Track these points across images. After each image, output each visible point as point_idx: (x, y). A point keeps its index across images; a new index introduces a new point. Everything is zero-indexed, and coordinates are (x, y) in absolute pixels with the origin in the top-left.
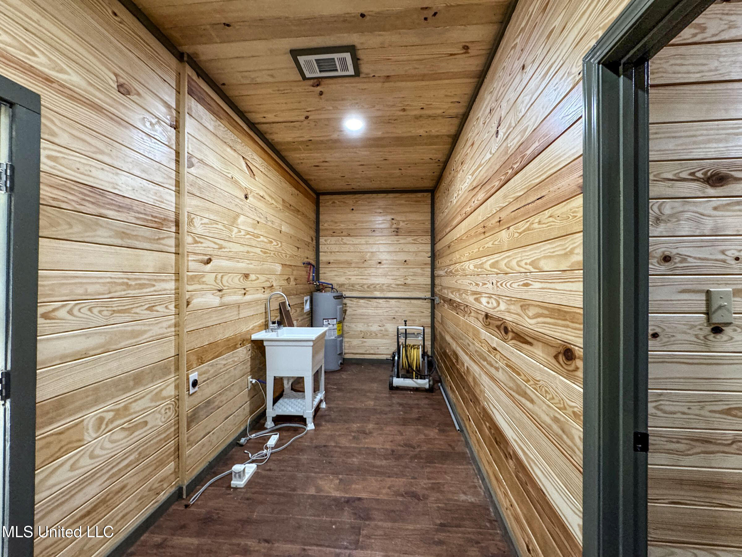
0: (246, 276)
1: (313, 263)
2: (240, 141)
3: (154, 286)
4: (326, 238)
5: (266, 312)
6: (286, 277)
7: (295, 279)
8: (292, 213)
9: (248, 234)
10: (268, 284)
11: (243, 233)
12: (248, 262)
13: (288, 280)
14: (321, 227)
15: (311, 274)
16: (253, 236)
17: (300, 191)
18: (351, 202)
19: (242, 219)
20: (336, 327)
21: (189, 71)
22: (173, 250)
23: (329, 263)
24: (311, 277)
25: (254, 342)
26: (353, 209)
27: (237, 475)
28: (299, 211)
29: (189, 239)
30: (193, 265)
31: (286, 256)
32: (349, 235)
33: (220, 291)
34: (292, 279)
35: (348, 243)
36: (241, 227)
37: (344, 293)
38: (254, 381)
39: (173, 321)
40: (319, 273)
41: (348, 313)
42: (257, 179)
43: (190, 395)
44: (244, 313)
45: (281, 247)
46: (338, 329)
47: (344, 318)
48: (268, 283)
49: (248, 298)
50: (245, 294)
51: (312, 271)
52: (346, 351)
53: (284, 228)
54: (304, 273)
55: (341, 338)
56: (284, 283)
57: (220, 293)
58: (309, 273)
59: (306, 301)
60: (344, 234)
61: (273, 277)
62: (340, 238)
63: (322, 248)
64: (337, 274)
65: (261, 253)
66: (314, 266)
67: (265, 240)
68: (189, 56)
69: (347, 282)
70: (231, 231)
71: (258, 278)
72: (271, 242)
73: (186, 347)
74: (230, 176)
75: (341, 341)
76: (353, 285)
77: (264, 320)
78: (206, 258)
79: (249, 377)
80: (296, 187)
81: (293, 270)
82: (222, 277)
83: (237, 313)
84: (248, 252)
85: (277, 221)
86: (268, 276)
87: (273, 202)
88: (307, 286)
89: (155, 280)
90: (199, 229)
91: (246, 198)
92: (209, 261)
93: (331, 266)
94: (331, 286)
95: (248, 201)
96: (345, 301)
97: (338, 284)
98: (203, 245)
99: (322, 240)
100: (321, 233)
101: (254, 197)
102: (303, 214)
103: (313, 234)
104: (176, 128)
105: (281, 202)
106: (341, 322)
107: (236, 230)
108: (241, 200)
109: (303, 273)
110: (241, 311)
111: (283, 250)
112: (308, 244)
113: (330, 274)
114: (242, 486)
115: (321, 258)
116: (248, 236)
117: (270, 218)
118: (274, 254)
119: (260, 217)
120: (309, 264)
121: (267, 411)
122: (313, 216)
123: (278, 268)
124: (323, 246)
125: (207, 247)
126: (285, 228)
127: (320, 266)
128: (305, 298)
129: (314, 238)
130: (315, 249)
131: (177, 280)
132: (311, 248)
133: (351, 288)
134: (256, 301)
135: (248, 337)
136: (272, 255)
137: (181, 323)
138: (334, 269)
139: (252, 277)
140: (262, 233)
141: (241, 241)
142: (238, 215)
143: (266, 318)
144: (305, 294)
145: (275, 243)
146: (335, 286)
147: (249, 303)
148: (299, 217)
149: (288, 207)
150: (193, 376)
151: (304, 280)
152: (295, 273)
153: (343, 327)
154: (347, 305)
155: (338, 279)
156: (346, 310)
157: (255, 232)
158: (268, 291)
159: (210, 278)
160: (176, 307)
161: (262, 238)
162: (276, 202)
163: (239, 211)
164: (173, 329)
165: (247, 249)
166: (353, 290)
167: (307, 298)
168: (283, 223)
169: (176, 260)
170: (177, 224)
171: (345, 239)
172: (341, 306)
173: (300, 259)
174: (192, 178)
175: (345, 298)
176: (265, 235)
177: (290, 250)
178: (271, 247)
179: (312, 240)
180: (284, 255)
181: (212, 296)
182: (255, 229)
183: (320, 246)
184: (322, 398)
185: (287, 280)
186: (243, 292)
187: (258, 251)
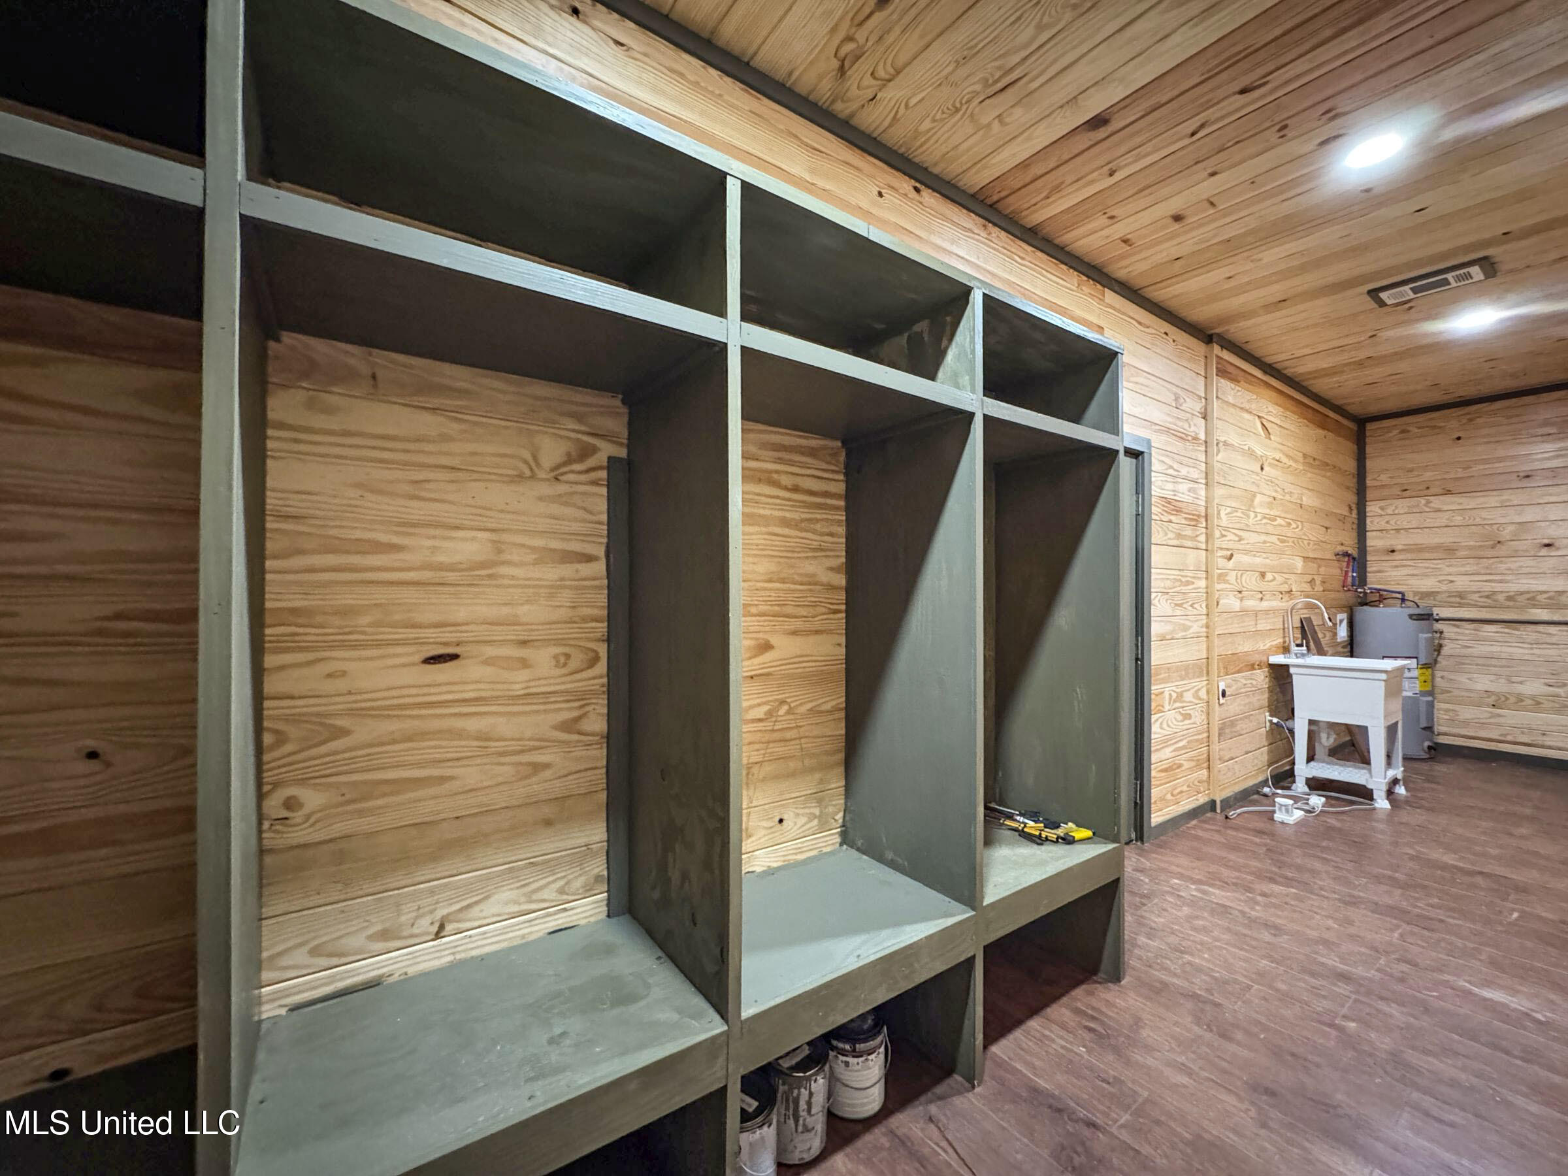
0: (1263, 575)
1: (1355, 553)
2: (1255, 397)
3: (1193, 583)
4: (1382, 503)
5: (1284, 629)
6: (1309, 578)
7: (1323, 582)
8: (1316, 471)
9: (1265, 518)
10: (1285, 588)
11: (1259, 517)
12: (1264, 555)
13: (1312, 582)
14: (1369, 482)
15: (1350, 574)
16: (1269, 519)
17: (1328, 430)
18: (1454, 424)
19: (1259, 498)
20: (1415, 673)
21: (1217, 349)
22: (1204, 546)
23: (1393, 551)
24: (1349, 580)
25: (1273, 667)
26: (1459, 438)
27: (1283, 808)
28: (1327, 464)
29: (1217, 534)
30: (1222, 562)
31: (1309, 544)
32: (1448, 492)
33: (1240, 592)
34: (1318, 582)
35: (1445, 508)
36: (1258, 510)
37: (1435, 611)
38: (1275, 720)
39: (1205, 622)
40: (1365, 572)
41: (1445, 651)
42: (1272, 437)
43: (1220, 705)
44: (1262, 626)
45: (1302, 529)
46: (1423, 678)
47: (1436, 661)
48: (1286, 586)
49: (1265, 605)
50: (1262, 599)
51: (1351, 568)
52: (1443, 729)
53: (1306, 501)
54: (1337, 571)
55: (1430, 699)
56: (1307, 587)
57: (1240, 595)
58: (1347, 572)
59: (1341, 621)
60: (1432, 491)
61: (1292, 577)
62: (1423, 501)
63: (1370, 524)
64: (1415, 572)
65: (1278, 543)
66: (1354, 559)
67: (1283, 523)
68: (1218, 335)
69: (1444, 588)
70: (1248, 516)
71: (1274, 579)
72: (1289, 524)
73: (1216, 652)
74: (1246, 448)
75: (1431, 705)
76: (1461, 595)
77: (1281, 640)
78: (1229, 553)
79: (1267, 714)
80: (1322, 423)
81: (1319, 567)
82: (1242, 575)
83: (1253, 623)
84: (1265, 542)
85: (1297, 491)
86: (1286, 576)
87: (1291, 463)
88: (1341, 595)
89: (1194, 577)
90: (1224, 521)
91: (1262, 469)
92: (1230, 557)
93: (1396, 556)
94: (1400, 596)
95: (1264, 472)
96: (1438, 626)
97: (1416, 593)
98: (1227, 538)
99: (1372, 508)
100: (1370, 495)
101: (1270, 464)
102: (1335, 467)
103: (1352, 498)
104: (1204, 418)
105: (1301, 460)
106: (1429, 665)
107: (1252, 515)
108: (1258, 474)
109: (1335, 571)
110: (1259, 622)
111: (1305, 534)
112: (1343, 519)
113: (1394, 573)
114: (1292, 823)
115: (1369, 543)
116: (1265, 521)
117: (1289, 488)
118: (1293, 542)
119: (1276, 491)
120: (1346, 554)
121: (1296, 767)
122: (1351, 465)
123: (1299, 564)
124: (1376, 520)
125: (1229, 541)
126: (1309, 500)
127: (1369, 558)
128: (1339, 617)
129: (1354, 507)
130: (1355, 526)
131: (1207, 578)
132: (1348, 526)
133: (1458, 600)
134: (1274, 611)
135: (1264, 659)
136: (1291, 544)
137: (1211, 624)
138: (1405, 563)
139: (1269, 576)
140: (1278, 513)
141: (1258, 528)
142: (1254, 496)
143: (1284, 637)
144: (1341, 608)
145: (1294, 525)
146: (1409, 596)
147: (1267, 612)
148: (1328, 474)
149: (1314, 463)
150: (1222, 686)
151: (1337, 585)
152: (1322, 570)
153: (1433, 676)
154: (1446, 635)
155: (1418, 582)
156: (1441, 646)
157: (1272, 513)
158: (1286, 598)
159: (1232, 577)
160: (1207, 606)
161: (1279, 521)
162: (1296, 461)
163: (1254, 489)
164: (1204, 630)
165: (1263, 538)
166: (1461, 605)
167: (1342, 616)
168: (1305, 491)
169: (1207, 558)
170: (1206, 517)
171: (1436, 502)
172: (1430, 635)
173: (1329, 546)
174: (1219, 464)
175: (1437, 620)
176: (1283, 515)
177: (1314, 533)
178: (1289, 532)
179: (1351, 509)
180: (1306, 542)
181: (1234, 599)
182: (1271, 509)
183: (1368, 520)
184: (1399, 776)
185: (1310, 582)
186: (1260, 596)
187: (1274, 539)
